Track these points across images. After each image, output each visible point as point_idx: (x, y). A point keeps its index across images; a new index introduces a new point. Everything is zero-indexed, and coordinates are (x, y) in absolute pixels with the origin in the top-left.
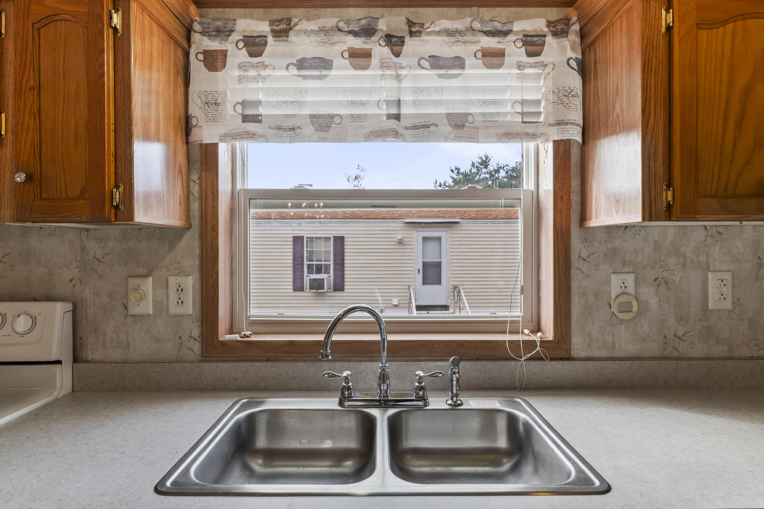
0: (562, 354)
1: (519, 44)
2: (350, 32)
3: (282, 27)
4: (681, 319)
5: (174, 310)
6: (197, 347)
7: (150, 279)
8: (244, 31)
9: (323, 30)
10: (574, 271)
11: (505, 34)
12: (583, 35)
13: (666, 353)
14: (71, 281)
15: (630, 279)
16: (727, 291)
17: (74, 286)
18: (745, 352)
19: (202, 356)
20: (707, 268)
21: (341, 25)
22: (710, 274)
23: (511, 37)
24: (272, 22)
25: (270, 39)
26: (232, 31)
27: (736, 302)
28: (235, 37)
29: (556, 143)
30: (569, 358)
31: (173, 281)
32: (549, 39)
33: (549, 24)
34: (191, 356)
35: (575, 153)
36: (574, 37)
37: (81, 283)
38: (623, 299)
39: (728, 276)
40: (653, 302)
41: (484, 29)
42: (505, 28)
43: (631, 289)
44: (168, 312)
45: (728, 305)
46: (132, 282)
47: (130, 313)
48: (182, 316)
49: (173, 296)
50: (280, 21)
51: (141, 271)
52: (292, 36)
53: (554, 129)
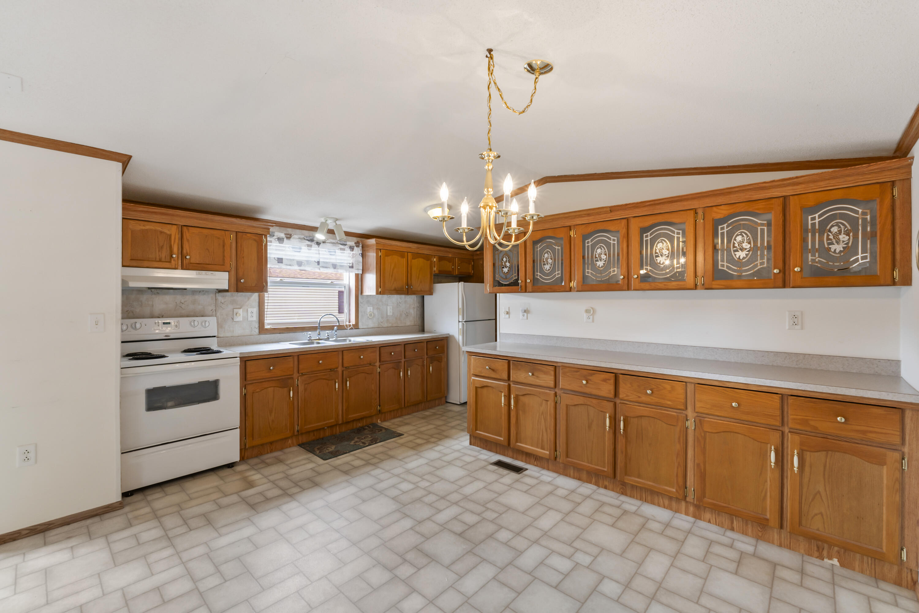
0: (357, 327)
1: (349, 248)
2: (307, 240)
3: (288, 236)
4: (382, 318)
5: (250, 319)
6: (257, 331)
7: (241, 309)
8: (277, 236)
9: (299, 238)
10: (359, 306)
11: (345, 245)
12: (362, 247)
13: (379, 326)
14: (212, 310)
15: (372, 308)
16: (391, 311)
17: (213, 312)
18: (395, 325)
19: (259, 333)
20: (387, 305)
21: (305, 238)
22: (388, 307)
23: (347, 246)
24: (285, 234)
25: (285, 239)
26: (274, 236)
27: (393, 313)
28: (275, 237)
29: (356, 274)
30: (358, 329)
31: (250, 310)
32: (355, 247)
33: (355, 243)
34: (255, 333)
35: (360, 276)
36: (360, 248)
37: (216, 311)
38: (370, 313)
39: (391, 307)
40: (376, 313)
41: (341, 243)
42: (345, 243)
43: (372, 311)
44: (247, 320)
45: (391, 314)
46: (235, 311)
47: (234, 320)
48: (252, 321)
49: (249, 314)
50: (288, 234)
51: (238, 307)
52: (291, 239)
53: (357, 270)
